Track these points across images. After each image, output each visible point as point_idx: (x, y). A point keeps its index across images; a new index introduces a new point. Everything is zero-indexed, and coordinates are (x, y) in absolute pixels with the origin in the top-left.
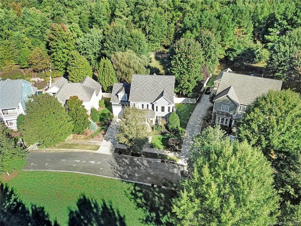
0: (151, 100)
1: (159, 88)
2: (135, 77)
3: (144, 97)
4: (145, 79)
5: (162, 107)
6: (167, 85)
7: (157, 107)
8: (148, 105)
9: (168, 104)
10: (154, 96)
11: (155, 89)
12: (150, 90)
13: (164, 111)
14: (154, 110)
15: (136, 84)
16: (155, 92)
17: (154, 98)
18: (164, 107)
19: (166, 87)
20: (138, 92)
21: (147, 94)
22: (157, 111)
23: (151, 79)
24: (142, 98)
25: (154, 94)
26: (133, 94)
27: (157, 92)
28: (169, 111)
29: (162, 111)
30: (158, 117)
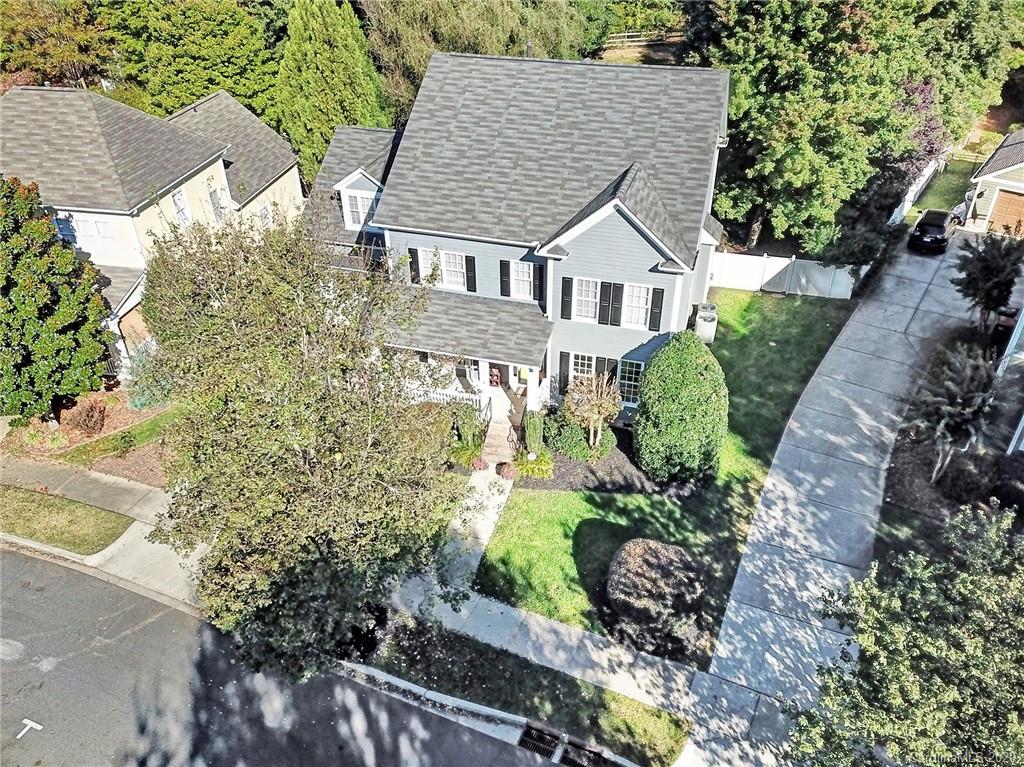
0: (529, 232)
1: (602, 149)
2: (446, 67)
3: (487, 204)
4: (510, 82)
5: (605, 287)
6: (664, 134)
7: (567, 284)
8: (505, 267)
9: (654, 269)
10: (553, 202)
11: (571, 150)
12: (530, 159)
13: (616, 322)
14: (544, 309)
15: (448, 113)
16: (566, 173)
17: (553, 216)
18: (619, 288)
19: (653, 146)
20: (446, 165)
21: (503, 187)
22: (566, 312)
23: (554, 85)
24: (467, 211)
25: (557, 190)
26: (412, 176)
27: (578, 172)
28: (654, 322)
29: (603, 320)
30: (572, 360)
